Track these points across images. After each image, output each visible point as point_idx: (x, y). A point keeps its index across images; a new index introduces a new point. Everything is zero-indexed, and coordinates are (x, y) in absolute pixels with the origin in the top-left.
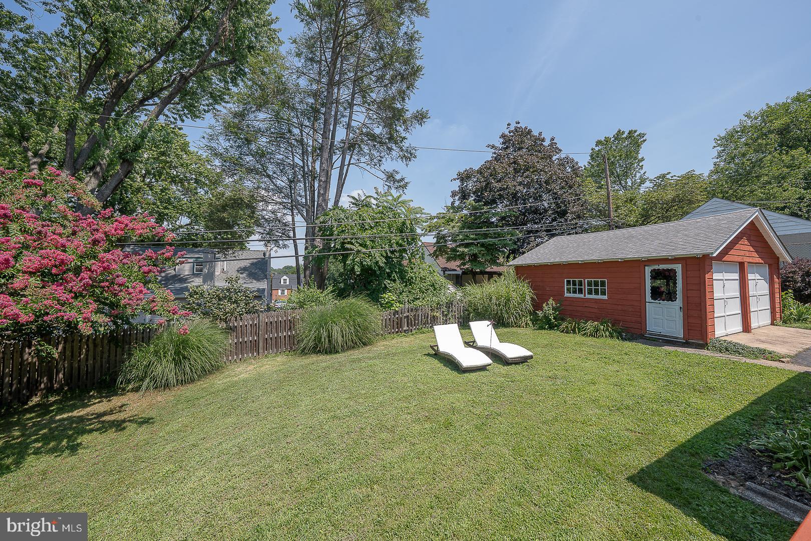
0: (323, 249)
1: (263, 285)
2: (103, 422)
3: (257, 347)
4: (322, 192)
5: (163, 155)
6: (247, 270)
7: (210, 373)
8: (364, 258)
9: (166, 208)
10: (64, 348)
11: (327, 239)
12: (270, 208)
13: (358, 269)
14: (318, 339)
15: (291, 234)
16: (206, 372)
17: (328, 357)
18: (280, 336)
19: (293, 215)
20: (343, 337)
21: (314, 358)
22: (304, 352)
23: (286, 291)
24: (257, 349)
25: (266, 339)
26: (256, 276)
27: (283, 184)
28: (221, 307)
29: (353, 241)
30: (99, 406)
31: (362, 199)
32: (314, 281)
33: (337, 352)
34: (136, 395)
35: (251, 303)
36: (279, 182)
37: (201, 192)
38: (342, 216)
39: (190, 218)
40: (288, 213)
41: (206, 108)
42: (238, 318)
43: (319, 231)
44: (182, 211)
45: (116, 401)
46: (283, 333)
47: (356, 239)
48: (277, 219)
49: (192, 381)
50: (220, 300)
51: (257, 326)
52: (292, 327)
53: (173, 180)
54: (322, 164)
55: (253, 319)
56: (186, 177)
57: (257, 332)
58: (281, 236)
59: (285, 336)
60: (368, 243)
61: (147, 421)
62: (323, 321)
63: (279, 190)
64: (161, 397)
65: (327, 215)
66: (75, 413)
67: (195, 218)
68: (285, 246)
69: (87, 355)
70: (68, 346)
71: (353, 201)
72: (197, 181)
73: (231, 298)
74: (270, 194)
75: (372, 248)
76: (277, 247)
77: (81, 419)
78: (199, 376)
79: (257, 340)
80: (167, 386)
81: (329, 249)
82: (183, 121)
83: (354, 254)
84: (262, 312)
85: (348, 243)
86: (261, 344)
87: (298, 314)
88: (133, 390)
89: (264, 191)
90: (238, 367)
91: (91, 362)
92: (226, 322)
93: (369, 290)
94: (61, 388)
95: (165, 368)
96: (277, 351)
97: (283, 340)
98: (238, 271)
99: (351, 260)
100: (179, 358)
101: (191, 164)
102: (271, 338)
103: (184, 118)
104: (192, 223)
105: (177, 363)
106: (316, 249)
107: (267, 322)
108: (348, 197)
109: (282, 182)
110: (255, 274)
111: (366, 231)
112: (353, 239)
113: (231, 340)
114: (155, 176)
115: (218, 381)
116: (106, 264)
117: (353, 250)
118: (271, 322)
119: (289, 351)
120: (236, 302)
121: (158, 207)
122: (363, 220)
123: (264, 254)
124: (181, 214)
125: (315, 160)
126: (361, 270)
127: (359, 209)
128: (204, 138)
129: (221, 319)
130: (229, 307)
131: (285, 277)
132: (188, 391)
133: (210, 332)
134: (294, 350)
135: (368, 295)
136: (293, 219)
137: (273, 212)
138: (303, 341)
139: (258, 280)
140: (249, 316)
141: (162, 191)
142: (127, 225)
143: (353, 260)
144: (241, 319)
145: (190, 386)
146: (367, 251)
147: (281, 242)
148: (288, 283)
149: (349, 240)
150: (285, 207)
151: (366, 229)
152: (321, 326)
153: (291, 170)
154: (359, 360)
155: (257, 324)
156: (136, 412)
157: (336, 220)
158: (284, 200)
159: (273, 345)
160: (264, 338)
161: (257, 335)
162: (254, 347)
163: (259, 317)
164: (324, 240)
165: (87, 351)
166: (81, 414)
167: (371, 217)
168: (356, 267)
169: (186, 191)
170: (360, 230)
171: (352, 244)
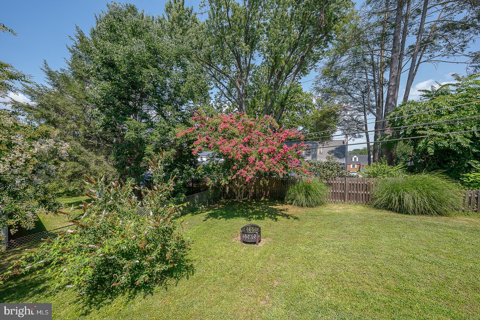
0: (393, 136)
1: (343, 161)
2: (282, 213)
3: (344, 196)
4: (391, 94)
5: (292, 99)
6: (333, 152)
7: (320, 205)
8: (440, 140)
9: (294, 123)
10: (269, 182)
11: (397, 129)
12: (348, 113)
13: (431, 151)
14: (390, 200)
15: (364, 128)
16: (318, 204)
17: (400, 215)
18: (359, 194)
19: (365, 115)
20: (414, 203)
21: (385, 213)
22: (376, 207)
23: (356, 165)
24: (344, 198)
25: (350, 193)
26: (339, 156)
27: (358, 96)
28: (325, 172)
29: (426, 127)
30: (279, 207)
31: (437, 89)
32: (385, 159)
33: (407, 213)
34: (291, 206)
35: (341, 171)
36: (355, 96)
37: (308, 112)
38: (414, 108)
39: (303, 126)
40: (362, 114)
41: (310, 67)
42: (333, 179)
43: (389, 123)
44: (300, 124)
45: (285, 207)
46: (361, 192)
47: (429, 125)
48: (353, 120)
49: (312, 207)
50: (324, 168)
51: (344, 185)
52: (368, 188)
53: (297, 109)
54: (392, 72)
55: (342, 181)
56: (301, 106)
57: (344, 188)
58: (357, 130)
59: (362, 194)
60: (445, 127)
61: (296, 218)
62: (394, 189)
63: (355, 100)
64: (300, 210)
65: (398, 111)
66: (273, 207)
67: (305, 126)
68: (360, 137)
69: (275, 186)
70: (270, 181)
71: (425, 94)
72: (306, 107)
73: (329, 168)
74: (348, 105)
75: (451, 131)
76: (354, 137)
77: (275, 210)
78: (315, 205)
79: (344, 193)
80: (302, 206)
81: (399, 136)
82: (300, 79)
83: (428, 138)
84: (347, 177)
85: (420, 129)
86: (346, 196)
87: (372, 181)
88: (289, 204)
89: (345, 104)
90: (333, 206)
91: (276, 189)
92: (327, 180)
93: (446, 169)
94: (268, 196)
95: (301, 197)
96: (357, 202)
97: (361, 196)
98: (328, 153)
99: (423, 143)
100: (307, 195)
101: (304, 99)
102: (353, 194)
103: (301, 77)
104: (304, 128)
105: (306, 197)
106: (387, 137)
107: (350, 184)
108: (419, 92)
109: (357, 95)
110: (338, 154)
111: (443, 117)
112: (426, 125)
113: (329, 190)
114: (289, 109)
115: (324, 210)
116: (286, 150)
117: (426, 135)
118: (353, 184)
119: (365, 204)
120: (332, 170)
121: (291, 123)
122: (439, 107)
123: (343, 142)
124: (300, 125)
125: (384, 72)
126: (435, 151)
127: (434, 99)
128: (313, 84)
129: (324, 178)
130: (329, 172)
131: (355, 156)
132: (311, 211)
133: (320, 184)
134: (369, 204)
135: (446, 173)
136: (365, 118)
137: (351, 116)
138: (376, 198)
139: (340, 158)
140: (339, 179)
141: (292, 115)
142: (288, 134)
143: (426, 143)
144: (335, 180)
145: (311, 209)
146: (444, 135)
147: (357, 135)
148: (357, 161)
149: (421, 127)
150: (360, 111)
151: (443, 115)
152: (392, 191)
153: (363, 85)
154: (435, 225)
155: (344, 184)
156: (292, 214)
157: (407, 113)
158: (360, 107)
159: (355, 198)
160: (348, 193)
161: (344, 190)
162: (342, 197)
163: (345, 179)
164: (394, 129)
165: (275, 184)
166: (275, 208)
167: (449, 103)
168: (429, 149)
169: (302, 113)
170: (435, 117)
171: (424, 129)
